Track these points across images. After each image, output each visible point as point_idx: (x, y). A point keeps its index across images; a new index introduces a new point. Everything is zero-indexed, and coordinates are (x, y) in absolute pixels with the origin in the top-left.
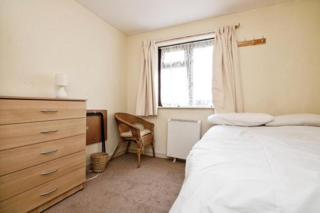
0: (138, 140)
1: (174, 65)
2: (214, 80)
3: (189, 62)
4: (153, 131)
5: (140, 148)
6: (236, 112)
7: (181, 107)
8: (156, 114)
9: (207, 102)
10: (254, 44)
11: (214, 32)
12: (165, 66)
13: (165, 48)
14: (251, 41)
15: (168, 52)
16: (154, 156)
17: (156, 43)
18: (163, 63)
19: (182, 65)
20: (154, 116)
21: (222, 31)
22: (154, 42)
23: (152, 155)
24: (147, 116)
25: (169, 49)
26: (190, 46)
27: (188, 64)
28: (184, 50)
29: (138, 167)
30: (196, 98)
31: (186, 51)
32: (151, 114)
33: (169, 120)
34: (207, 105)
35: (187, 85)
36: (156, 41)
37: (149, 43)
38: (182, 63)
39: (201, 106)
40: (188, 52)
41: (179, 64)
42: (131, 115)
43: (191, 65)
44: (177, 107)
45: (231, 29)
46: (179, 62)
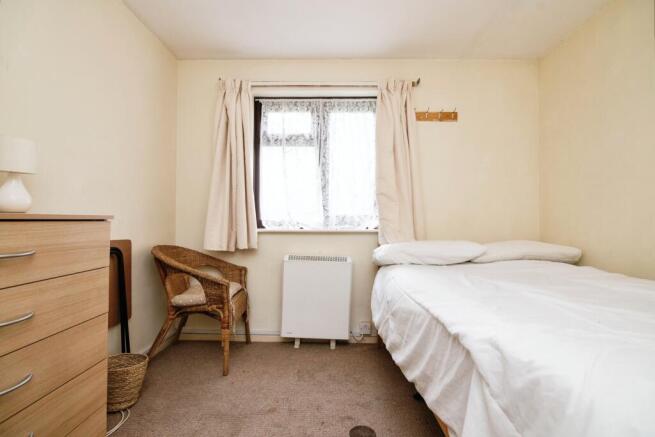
0: (222, 309)
1: (291, 140)
2: (380, 177)
3: (323, 138)
4: (245, 283)
5: (228, 328)
6: (416, 238)
7: (306, 229)
8: (254, 245)
9: (357, 220)
10: (441, 120)
11: (376, 86)
12: (269, 141)
13: (270, 100)
14: (437, 114)
15: (277, 110)
16: (248, 341)
17: (253, 86)
18: (265, 133)
19: (309, 141)
20: (249, 251)
21: (391, 87)
22: (250, 84)
23: (243, 339)
24: (233, 249)
25: (279, 105)
26: (325, 106)
27: (320, 140)
28: (312, 112)
29: (224, 375)
30: (335, 211)
31: (316, 114)
32: (243, 245)
33: (286, 258)
34: (359, 225)
35: (318, 183)
36: (254, 84)
37: (238, 85)
38: (308, 137)
39: (347, 228)
40: (321, 118)
41: (301, 140)
42: (189, 250)
43: (325, 145)
44: (297, 229)
45: (405, 87)
46: (303, 136)
